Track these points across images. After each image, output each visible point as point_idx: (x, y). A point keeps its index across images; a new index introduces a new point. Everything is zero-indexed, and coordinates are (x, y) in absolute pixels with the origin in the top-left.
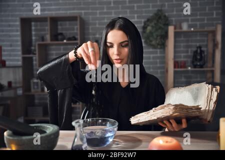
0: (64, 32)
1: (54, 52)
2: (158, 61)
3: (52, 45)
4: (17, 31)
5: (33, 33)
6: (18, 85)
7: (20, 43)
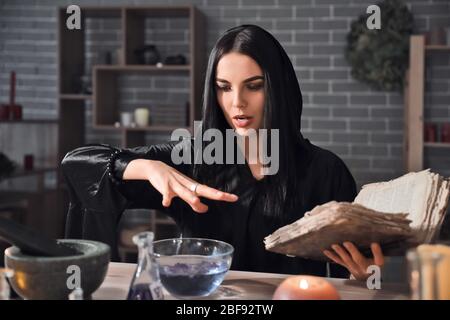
0: (159, 43)
1: (134, 90)
2: (387, 120)
3: (131, 73)
4: (51, 37)
5: (88, 43)
6: (47, 165)
7: (56, 66)
